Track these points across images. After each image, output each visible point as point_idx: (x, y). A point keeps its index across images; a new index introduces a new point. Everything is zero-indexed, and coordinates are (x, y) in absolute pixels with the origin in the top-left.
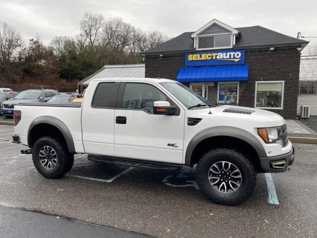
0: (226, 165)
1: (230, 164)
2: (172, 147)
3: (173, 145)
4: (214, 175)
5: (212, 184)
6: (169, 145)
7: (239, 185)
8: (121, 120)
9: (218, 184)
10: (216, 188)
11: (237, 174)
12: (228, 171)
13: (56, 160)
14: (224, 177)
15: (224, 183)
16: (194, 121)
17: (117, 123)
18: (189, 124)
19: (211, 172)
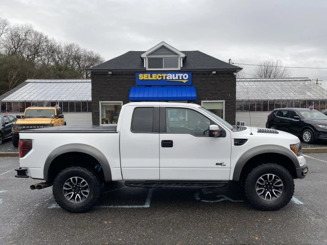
0: (271, 177)
1: (274, 175)
2: (220, 166)
3: (221, 164)
4: (260, 186)
5: (259, 194)
6: (217, 164)
7: (281, 192)
8: (167, 144)
9: (264, 194)
10: (262, 197)
11: (279, 183)
12: (271, 182)
13: (88, 191)
14: (269, 187)
15: (268, 192)
16: (240, 142)
17: (163, 146)
18: (235, 144)
19: (258, 184)
